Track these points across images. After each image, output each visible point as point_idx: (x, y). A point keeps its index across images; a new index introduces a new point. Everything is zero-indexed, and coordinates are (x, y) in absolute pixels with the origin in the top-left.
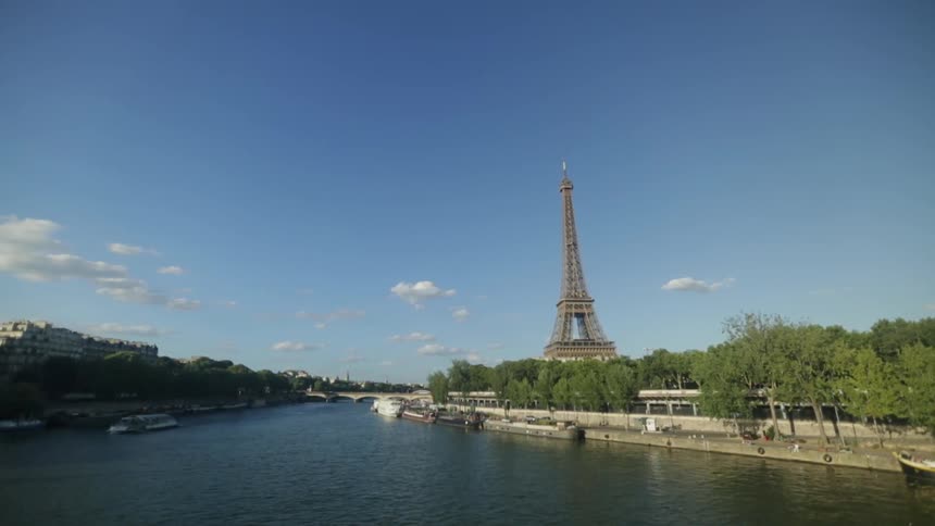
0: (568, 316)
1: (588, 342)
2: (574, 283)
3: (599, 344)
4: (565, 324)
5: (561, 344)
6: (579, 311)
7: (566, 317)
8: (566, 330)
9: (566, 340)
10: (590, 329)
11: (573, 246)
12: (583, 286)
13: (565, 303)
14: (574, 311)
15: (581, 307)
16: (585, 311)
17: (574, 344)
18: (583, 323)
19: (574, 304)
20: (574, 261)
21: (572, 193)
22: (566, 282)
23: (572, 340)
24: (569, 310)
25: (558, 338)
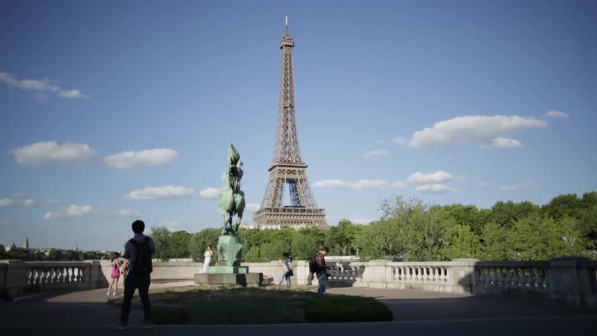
0: (279, 181)
1: (298, 208)
2: (287, 148)
3: (310, 211)
4: (276, 190)
5: (271, 210)
6: (291, 176)
7: (278, 181)
8: (277, 196)
9: (276, 207)
10: (301, 195)
11: (289, 109)
12: (297, 150)
13: (277, 168)
14: (286, 176)
15: (294, 172)
16: (297, 176)
17: (284, 210)
18: (294, 190)
19: (286, 169)
20: (290, 124)
21: (293, 51)
22: (280, 146)
23: (282, 207)
24: (281, 176)
25: (267, 205)
